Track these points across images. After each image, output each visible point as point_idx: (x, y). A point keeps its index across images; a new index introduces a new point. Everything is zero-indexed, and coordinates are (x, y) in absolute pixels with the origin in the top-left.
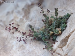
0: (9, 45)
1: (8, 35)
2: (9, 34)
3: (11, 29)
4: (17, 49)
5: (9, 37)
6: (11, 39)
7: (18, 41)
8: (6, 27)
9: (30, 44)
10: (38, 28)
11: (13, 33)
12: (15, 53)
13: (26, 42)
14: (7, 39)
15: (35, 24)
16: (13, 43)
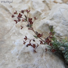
0: (8, 42)
1: (12, 27)
2: (14, 26)
3: (21, 19)
4: (17, 55)
5: (12, 31)
6: (14, 33)
7: (24, 43)
8: (15, 13)
9: (42, 55)
10: (59, 34)
11: (22, 28)
12: (12, 61)
13: (36, 50)
14: (9, 31)
15: (57, 26)
16: (15, 41)
